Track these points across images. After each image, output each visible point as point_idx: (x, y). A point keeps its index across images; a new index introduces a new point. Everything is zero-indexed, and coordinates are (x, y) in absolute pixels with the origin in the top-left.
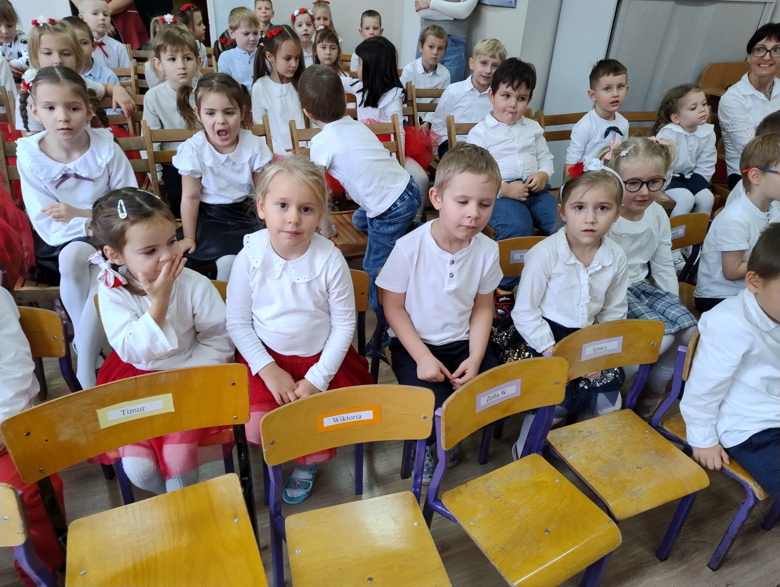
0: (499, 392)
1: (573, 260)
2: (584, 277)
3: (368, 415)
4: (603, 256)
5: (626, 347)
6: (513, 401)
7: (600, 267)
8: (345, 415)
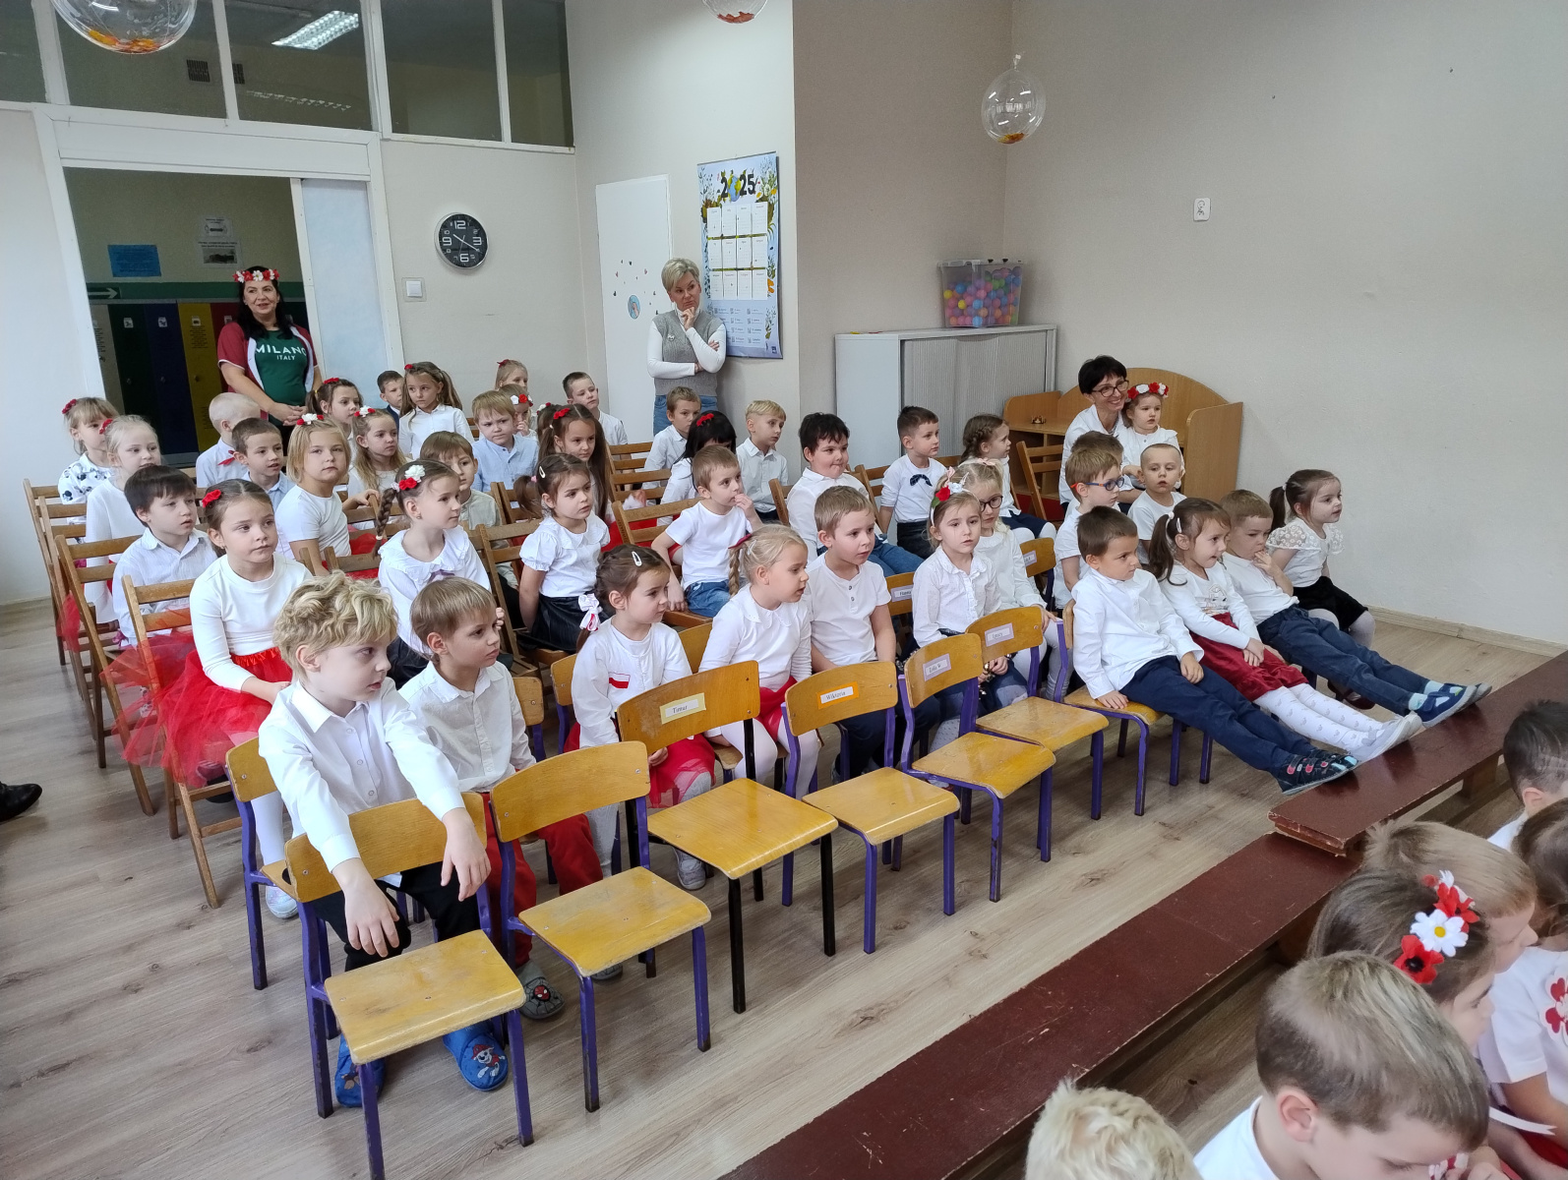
0: (936, 665)
1: (957, 571)
2: (968, 585)
3: (849, 691)
4: (977, 564)
5: (1016, 632)
6: (946, 674)
7: (978, 574)
8: (834, 693)
